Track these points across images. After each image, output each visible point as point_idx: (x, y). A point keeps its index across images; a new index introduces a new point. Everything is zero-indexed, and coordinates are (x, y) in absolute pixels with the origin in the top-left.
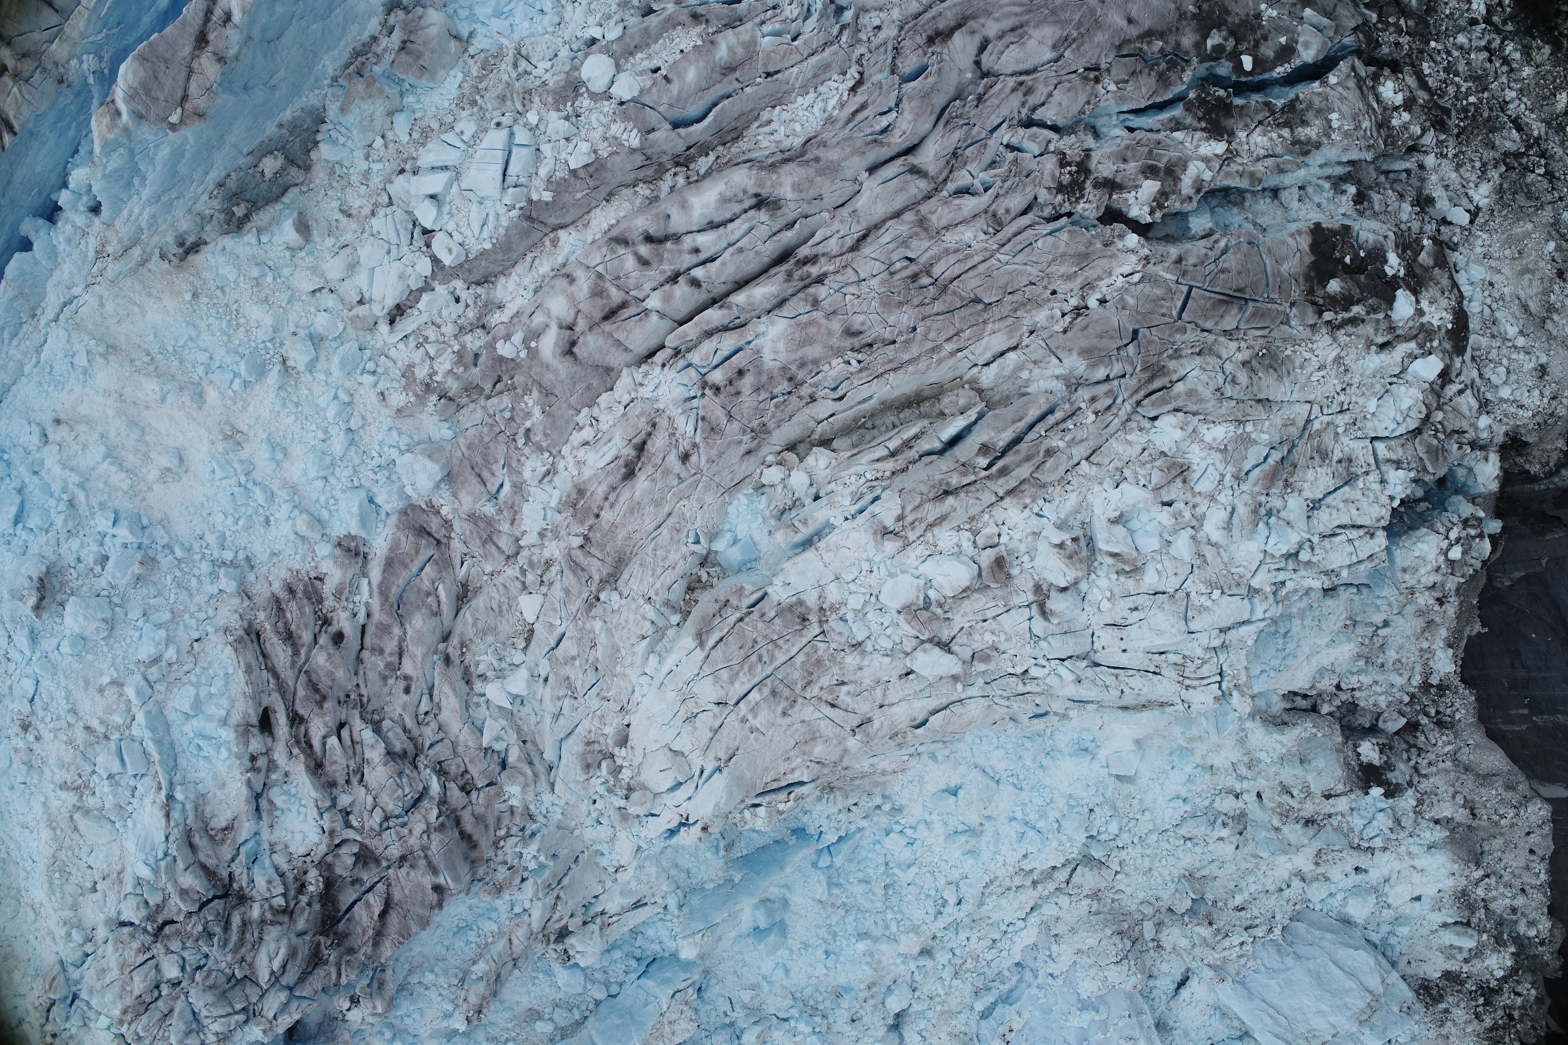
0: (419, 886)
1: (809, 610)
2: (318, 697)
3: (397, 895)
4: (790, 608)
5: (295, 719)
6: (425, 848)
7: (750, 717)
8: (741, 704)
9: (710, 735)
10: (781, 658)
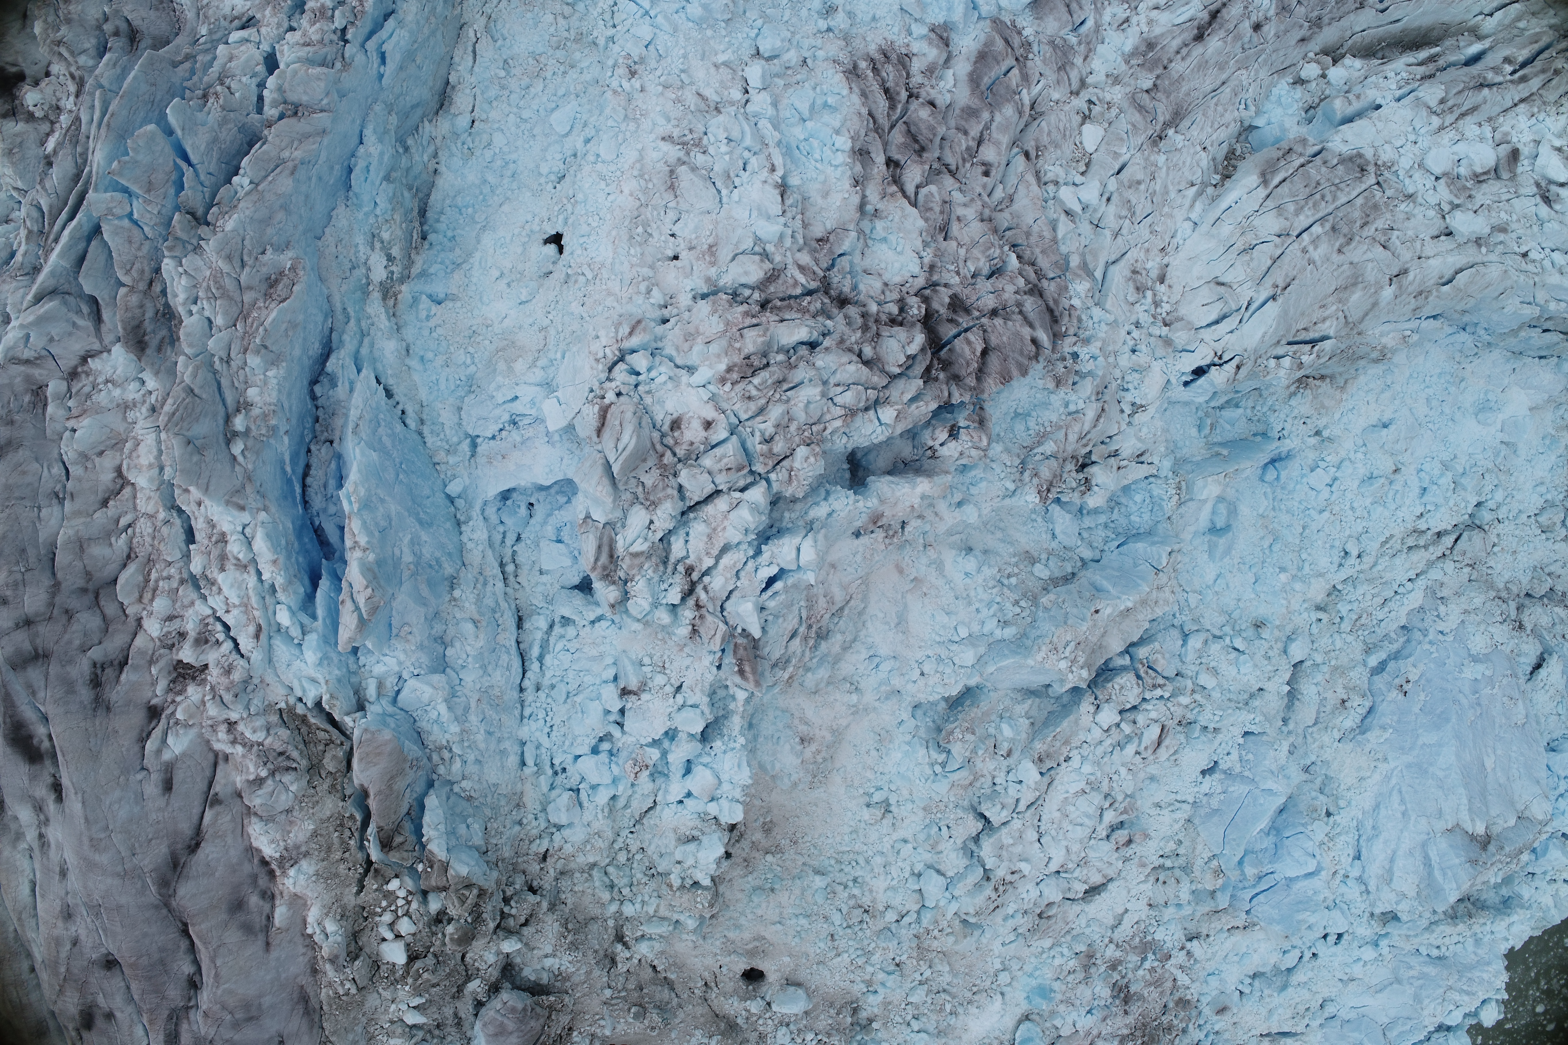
0: (1017, 334)
1: (1368, 163)
2: (917, 147)
3: (994, 341)
4: (1351, 159)
5: (890, 162)
6: (1019, 305)
7: (1311, 248)
8: (1305, 235)
9: (1269, 262)
10: (1343, 199)
